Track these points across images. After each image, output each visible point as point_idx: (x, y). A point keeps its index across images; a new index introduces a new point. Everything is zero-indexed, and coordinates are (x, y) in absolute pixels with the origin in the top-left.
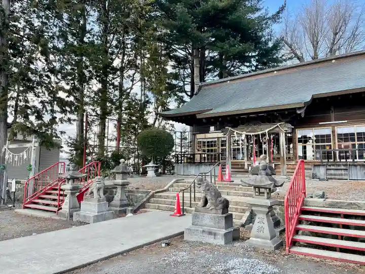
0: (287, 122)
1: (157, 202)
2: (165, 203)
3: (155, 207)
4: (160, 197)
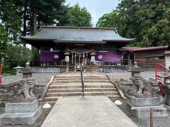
0: (94, 50)
1: (55, 91)
2: (61, 91)
3: (56, 95)
4: (55, 87)
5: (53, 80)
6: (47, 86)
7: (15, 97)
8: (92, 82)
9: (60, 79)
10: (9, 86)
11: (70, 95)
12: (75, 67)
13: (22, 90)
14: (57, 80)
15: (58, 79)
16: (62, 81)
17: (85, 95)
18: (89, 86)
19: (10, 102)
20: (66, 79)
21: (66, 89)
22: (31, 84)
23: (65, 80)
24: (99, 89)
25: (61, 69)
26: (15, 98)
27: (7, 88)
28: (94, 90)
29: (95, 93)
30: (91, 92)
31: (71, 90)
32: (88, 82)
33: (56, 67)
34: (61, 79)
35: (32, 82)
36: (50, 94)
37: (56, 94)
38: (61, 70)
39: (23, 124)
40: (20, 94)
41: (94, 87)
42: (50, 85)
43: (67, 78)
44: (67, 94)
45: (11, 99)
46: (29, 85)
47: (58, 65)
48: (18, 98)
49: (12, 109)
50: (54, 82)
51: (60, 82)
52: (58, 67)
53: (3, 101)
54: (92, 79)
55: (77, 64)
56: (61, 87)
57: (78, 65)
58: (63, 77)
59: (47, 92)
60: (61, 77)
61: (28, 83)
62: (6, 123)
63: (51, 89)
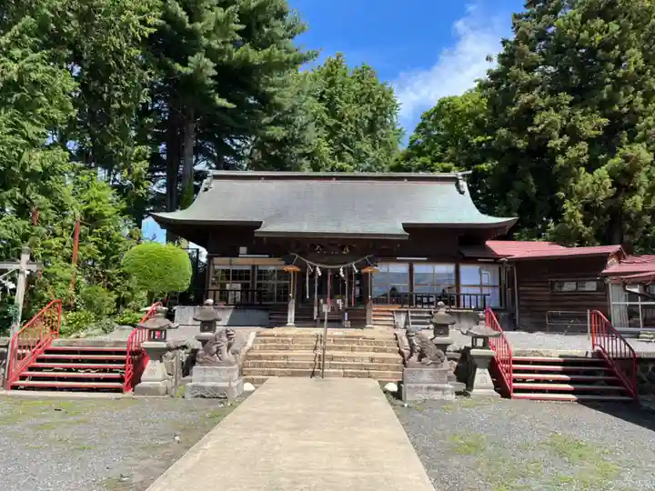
1: (260, 365)
2: (275, 365)
3: (262, 373)
4: (259, 357)
5: (255, 341)
8: (353, 349)
9: (271, 341)
11: (293, 374)
12: (316, 309)
13: (219, 347)
14: (265, 342)
16: (276, 346)
17: (329, 375)
18: (340, 357)
19: (200, 364)
20: (287, 341)
21: (285, 361)
23: (283, 341)
24: (362, 365)
25: (271, 314)
28: (351, 366)
29: (351, 373)
30: (342, 371)
31: (297, 364)
32: (340, 348)
33: (254, 308)
34: (274, 341)
36: (249, 372)
37: (263, 371)
38: (270, 319)
40: (214, 353)
41: (353, 359)
42: (248, 351)
43: (290, 339)
44: (288, 371)
46: (229, 338)
47: (263, 303)
49: (203, 376)
50: (256, 346)
51: (271, 348)
52: (261, 309)
54: (354, 342)
55: (322, 301)
57: (325, 302)
58: (278, 336)
60: (273, 336)
62: (196, 394)
63: (251, 361)
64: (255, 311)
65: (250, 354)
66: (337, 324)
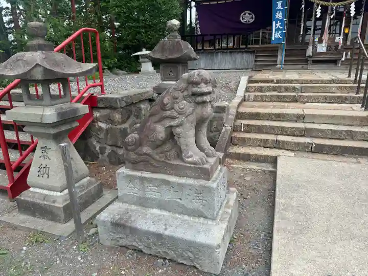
1: (260, 129)
2: (284, 131)
3: (265, 144)
4: (257, 116)
5: (247, 90)
6: (233, 111)
7: (146, 149)
9: (269, 89)
10: (124, 104)
11: (320, 150)
12: (310, 48)
13: (171, 127)
14: (260, 89)
15: (261, 87)
16: (278, 96)
19: (130, 165)
20: (294, 89)
21: (300, 125)
22: (204, 102)
23: (287, 89)
25: (257, 57)
26: (145, 154)
27: (121, 108)
33: (240, 52)
34: (274, 89)
35: (209, 93)
36: (243, 139)
37: (266, 141)
39: (180, 261)
40: (164, 142)
42: (240, 104)
43: (297, 85)
44: (309, 143)
45: (133, 156)
46: (198, 104)
48: (157, 157)
49: (140, 194)
50: (249, 96)
51: (271, 99)
52: (247, 52)
53: (115, 149)
56: (279, 117)
57: (321, 41)
58: (278, 81)
59: (235, 129)
60: (272, 81)
61: (194, 94)
62: (123, 242)
63: (244, 122)
64: (240, 54)
65: (242, 110)
66: (332, 66)
